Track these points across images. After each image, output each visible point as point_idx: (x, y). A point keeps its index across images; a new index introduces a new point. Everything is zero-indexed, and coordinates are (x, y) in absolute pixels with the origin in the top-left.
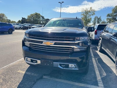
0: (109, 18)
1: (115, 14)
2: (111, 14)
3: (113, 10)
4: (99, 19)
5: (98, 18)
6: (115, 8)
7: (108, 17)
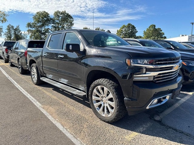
0: (32, 29)
1: (39, 24)
2: (33, 24)
3: (35, 18)
4: (16, 30)
5: (15, 28)
6: (36, 15)
7: (30, 28)
